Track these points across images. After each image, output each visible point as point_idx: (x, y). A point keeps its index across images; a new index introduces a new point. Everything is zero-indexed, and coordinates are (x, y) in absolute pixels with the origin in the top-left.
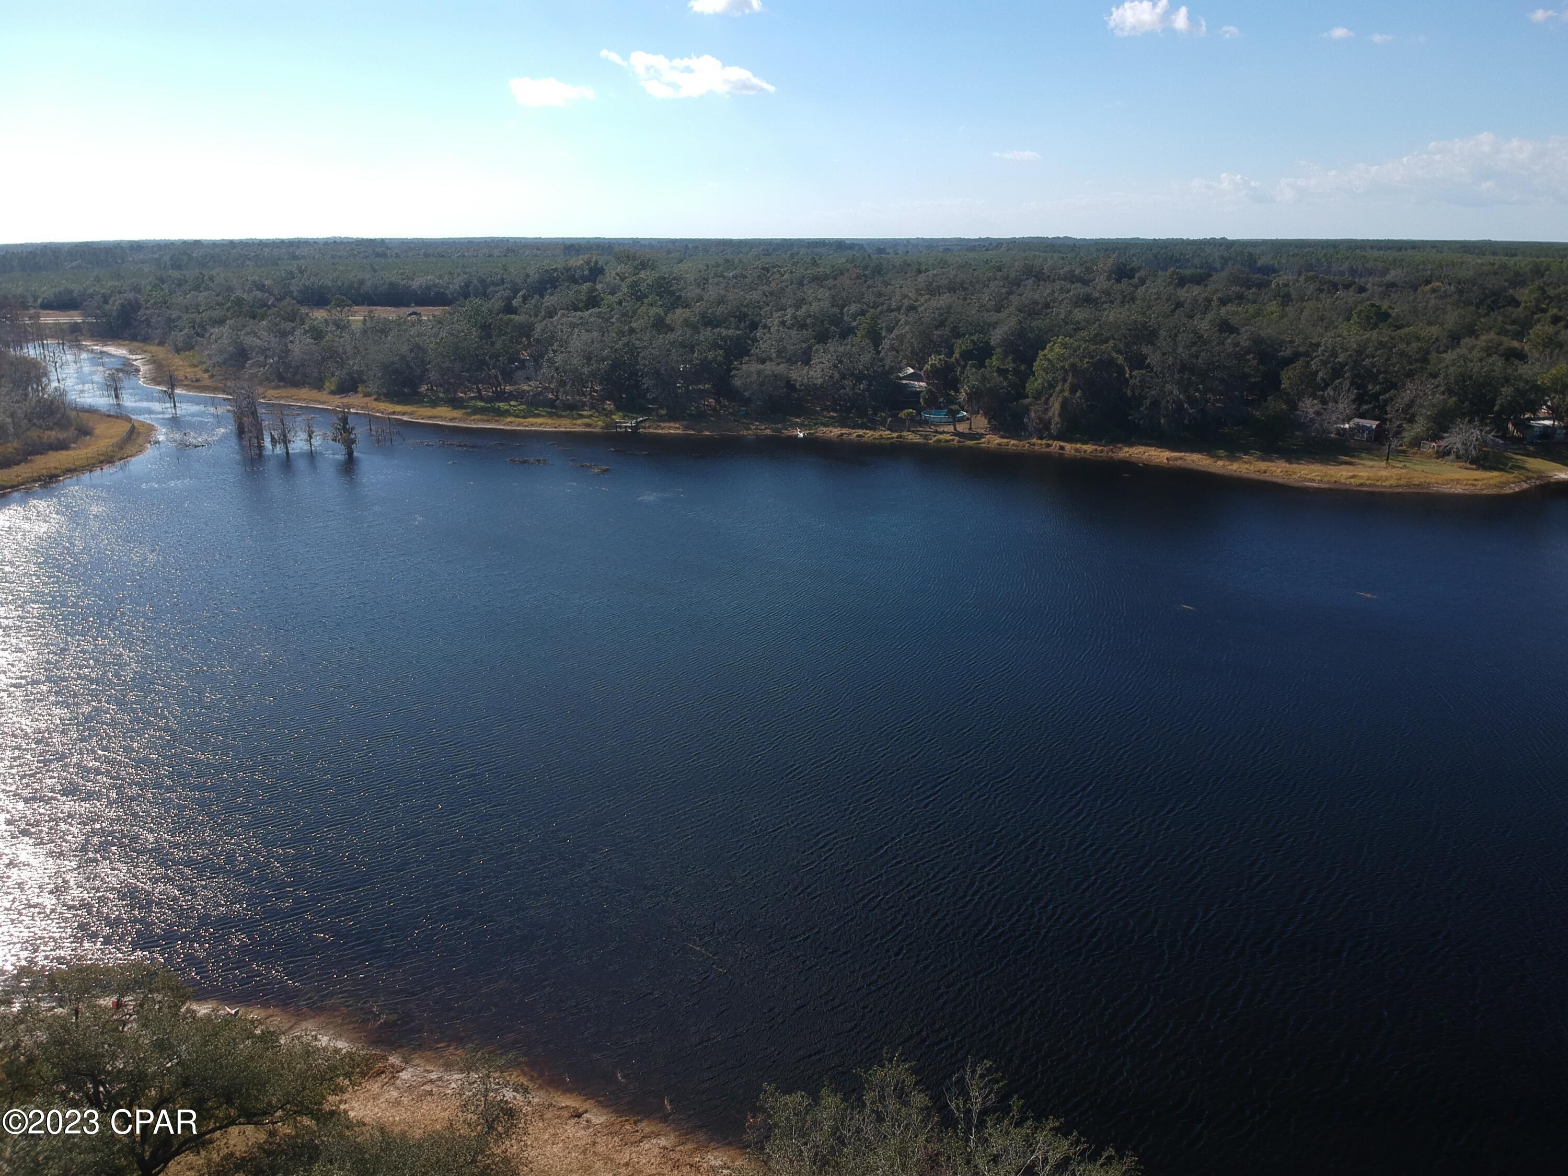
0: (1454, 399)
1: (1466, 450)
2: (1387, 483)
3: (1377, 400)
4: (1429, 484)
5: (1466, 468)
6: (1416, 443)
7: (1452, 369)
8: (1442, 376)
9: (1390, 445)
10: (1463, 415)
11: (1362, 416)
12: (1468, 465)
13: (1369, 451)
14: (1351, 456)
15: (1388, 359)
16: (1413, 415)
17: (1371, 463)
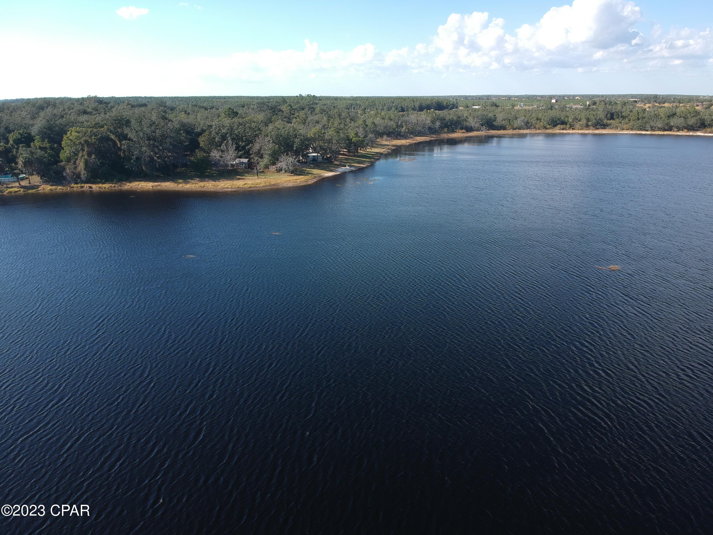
0: (277, 146)
1: (288, 168)
2: (261, 185)
3: (245, 149)
4: (278, 183)
5: (290, 176)
6: (267, 167)
7: (273, 133)
8: (269, 136)
9: (257, 169)
10: (283, 153)
11: (240, 157)
12: (290, 174)
13: (248, 173)
14: (241, 176)
15: (245, 131)
16: (262, 155)
17: (251, 178)
